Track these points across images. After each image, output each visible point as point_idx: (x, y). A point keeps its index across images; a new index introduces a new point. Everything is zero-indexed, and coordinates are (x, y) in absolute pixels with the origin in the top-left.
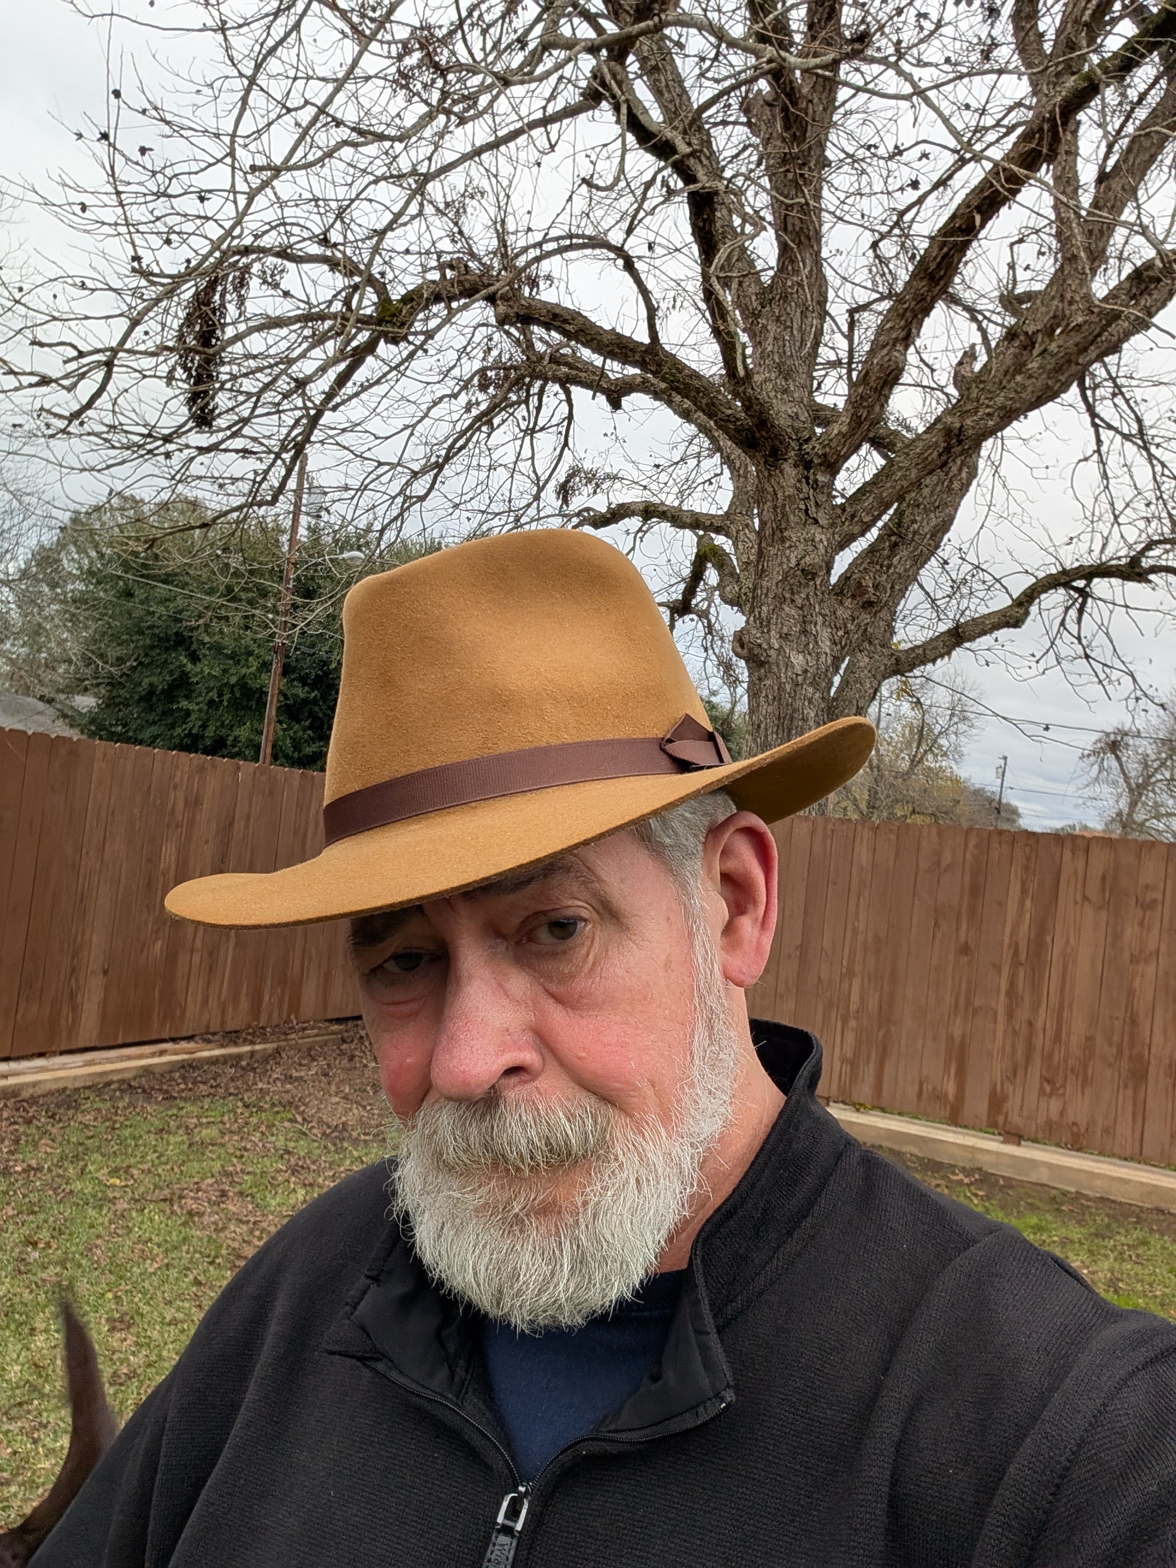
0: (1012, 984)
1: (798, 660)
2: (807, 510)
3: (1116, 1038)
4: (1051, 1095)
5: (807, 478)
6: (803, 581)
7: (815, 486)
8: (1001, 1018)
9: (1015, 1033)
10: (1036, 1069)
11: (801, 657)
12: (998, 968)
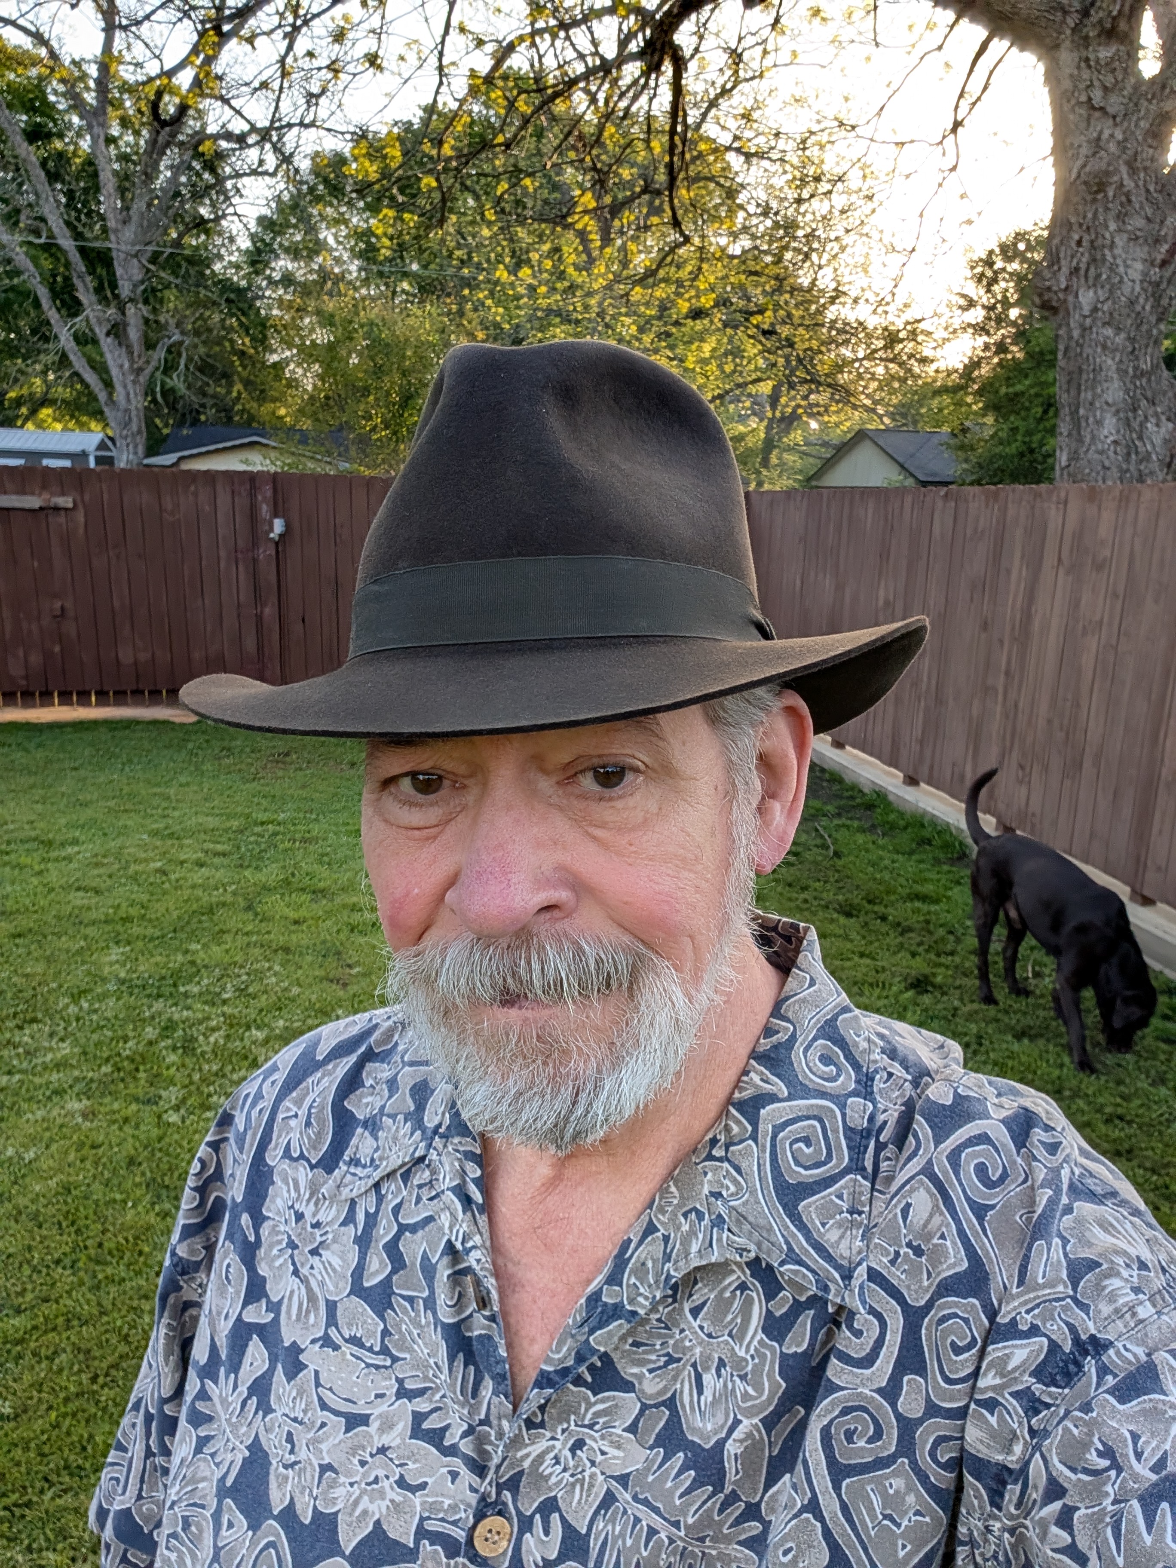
0: (1009, 662)
1: (1086, 298)
2: (1090, 99)
3: (1066, 722)
4: (1021, 782)
5: (1087, 60)
6: (1089, 198)
7: (1097, 67)
8: (1000, 698)
9: (1007, 717)
10: (1015, 754)
11: (1091, 293)
12: (1001, 642)
